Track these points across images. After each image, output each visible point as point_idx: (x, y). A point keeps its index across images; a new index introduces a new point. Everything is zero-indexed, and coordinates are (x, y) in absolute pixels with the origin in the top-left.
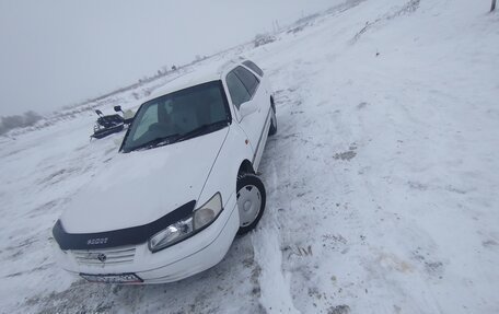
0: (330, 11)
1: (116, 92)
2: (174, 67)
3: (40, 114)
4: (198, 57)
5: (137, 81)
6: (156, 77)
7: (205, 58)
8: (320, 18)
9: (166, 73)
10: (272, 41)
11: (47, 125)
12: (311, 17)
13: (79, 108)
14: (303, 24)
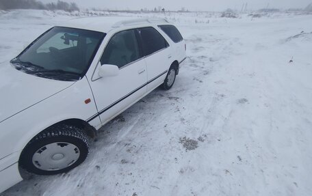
0: (288, 11)
1: (124, 11)
2: (163, 10)
3: (79, 7)
4: (183, 9)
5: (140, 10)
6: (152, 12)
7: (187, 12)
8: (278, 14)
9: (159, 12)
10: (234, 17)
11: (76, 15)
12: (272, 10)
13: (98, 13)
14: (263, 13)
